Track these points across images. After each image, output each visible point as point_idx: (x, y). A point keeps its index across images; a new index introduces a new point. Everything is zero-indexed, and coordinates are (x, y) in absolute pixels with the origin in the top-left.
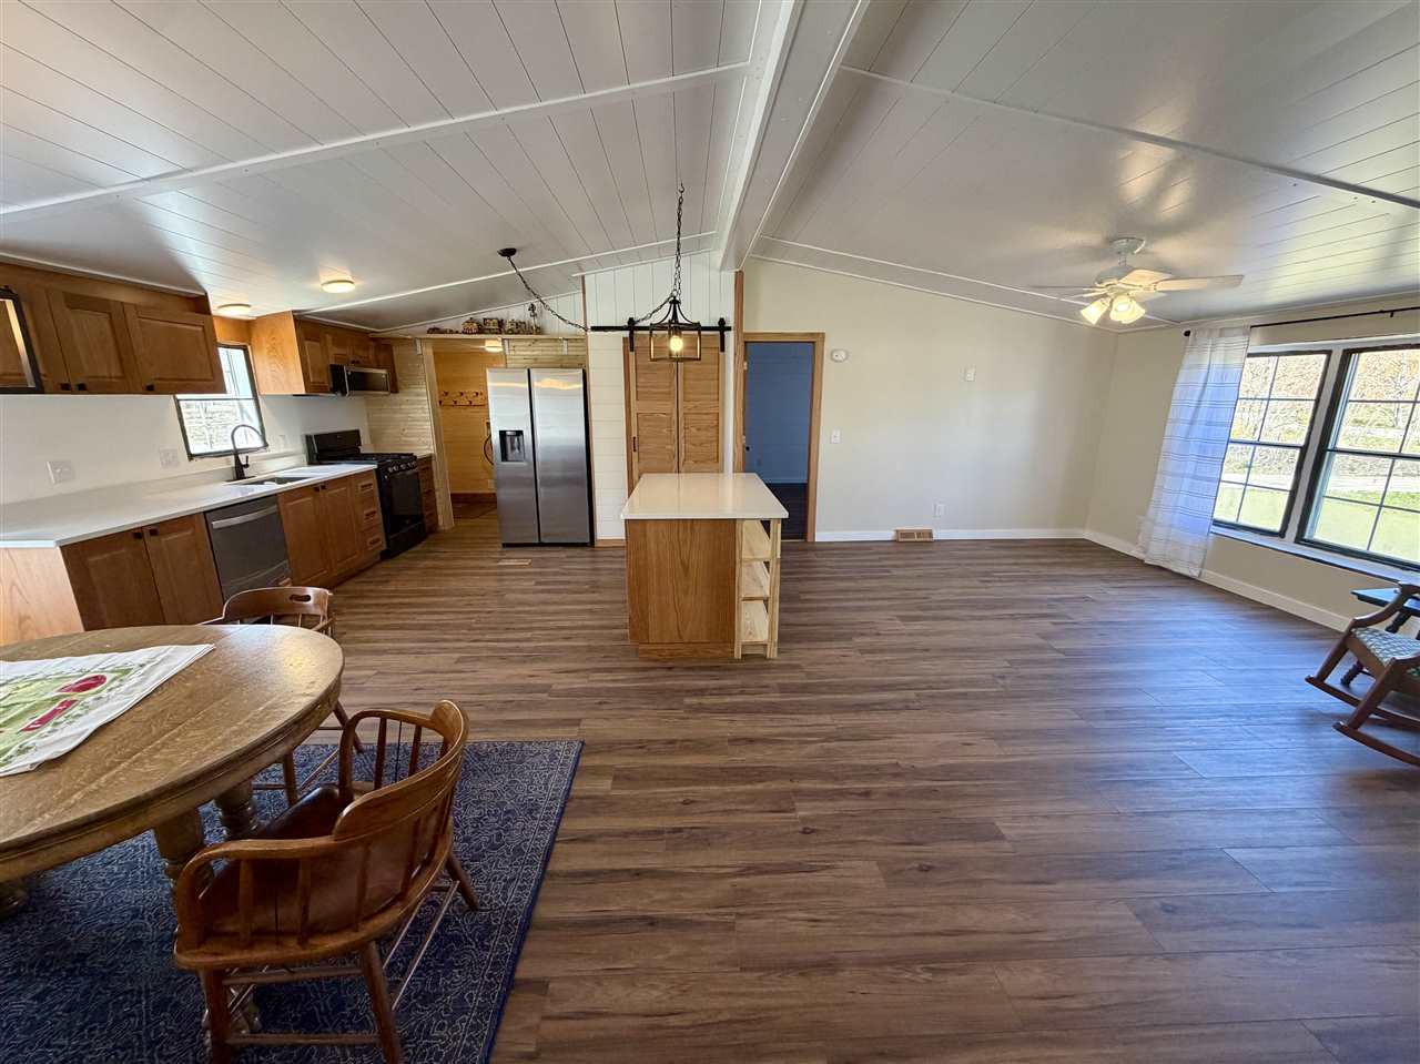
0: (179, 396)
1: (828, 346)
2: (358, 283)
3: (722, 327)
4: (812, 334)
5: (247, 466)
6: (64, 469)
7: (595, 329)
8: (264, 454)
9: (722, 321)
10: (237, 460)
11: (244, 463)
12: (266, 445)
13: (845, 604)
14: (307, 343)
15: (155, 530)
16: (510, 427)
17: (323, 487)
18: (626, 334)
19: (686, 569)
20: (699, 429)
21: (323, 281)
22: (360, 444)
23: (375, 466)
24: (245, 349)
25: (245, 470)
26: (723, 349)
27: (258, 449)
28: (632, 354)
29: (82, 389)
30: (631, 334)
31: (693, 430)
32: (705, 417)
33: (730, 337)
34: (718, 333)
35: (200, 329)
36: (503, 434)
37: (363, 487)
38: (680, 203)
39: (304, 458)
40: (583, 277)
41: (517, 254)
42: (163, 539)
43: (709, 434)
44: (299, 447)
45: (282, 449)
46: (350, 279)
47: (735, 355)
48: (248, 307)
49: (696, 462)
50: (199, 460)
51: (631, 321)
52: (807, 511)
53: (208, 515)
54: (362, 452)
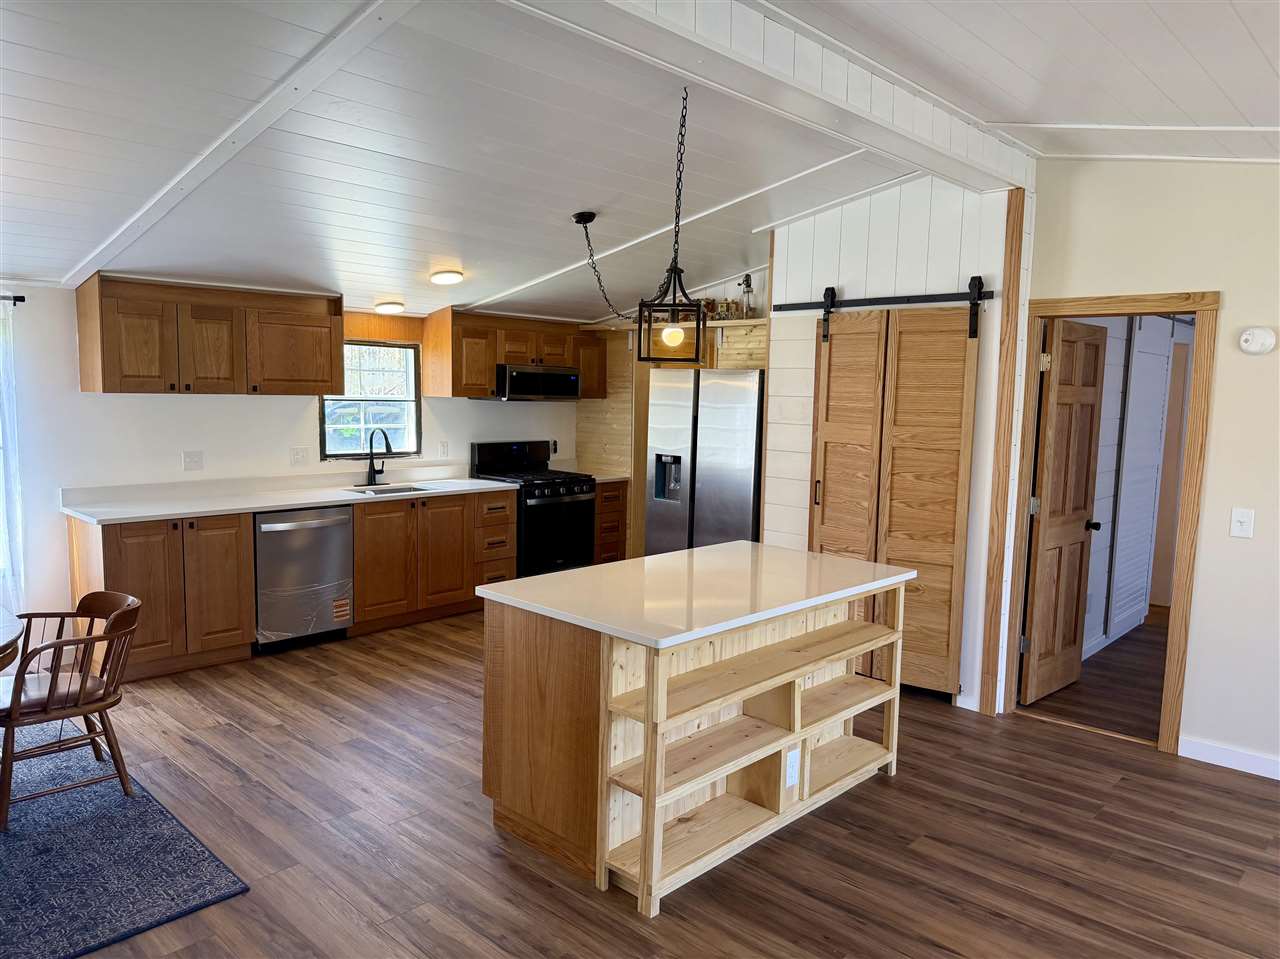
0: (325, 397)
1: (1228, 321)
2: (467, 274)
3: (978, 291)
4: (1188, 296)
5: (381, 472)
6: (194, 459)
7: (779, 308)
8: (414, 459)
9: (977, 283)
10: (372, 465)
11: (378, 467)
12: (418, 452)
15: (194, 523)
16: (669, 451)
17: (424, 504)
18: (820, 313)
20: (918, 477)
21: (432, 271)
22: (549, 459)
23: (516, 486)
24: (416, 348)
25: (377, 476)
26: (974, 332)
27: (410, 454)
28: (825, 346)
29: (188, 389)
30: (828, 312)
31: (910, 477)
32: (934, 455)
33: (993, 311)
34: (966, 304)
35: (327, 330)
36: (659, 457)
39: (467, 468)
40: (773, 233)
41: (596, 218)
42: (203, 533)
43: (940, 488)
44: (464, 457)
45: (440, 457)
46: (460, 270)
47: (1002, 343)
48: (402, 304)
49: (911, 537)
50: (333, 461)
51: (830, 293)
52: (1161, 676)
53: (257, 516)
54: (550, 468)
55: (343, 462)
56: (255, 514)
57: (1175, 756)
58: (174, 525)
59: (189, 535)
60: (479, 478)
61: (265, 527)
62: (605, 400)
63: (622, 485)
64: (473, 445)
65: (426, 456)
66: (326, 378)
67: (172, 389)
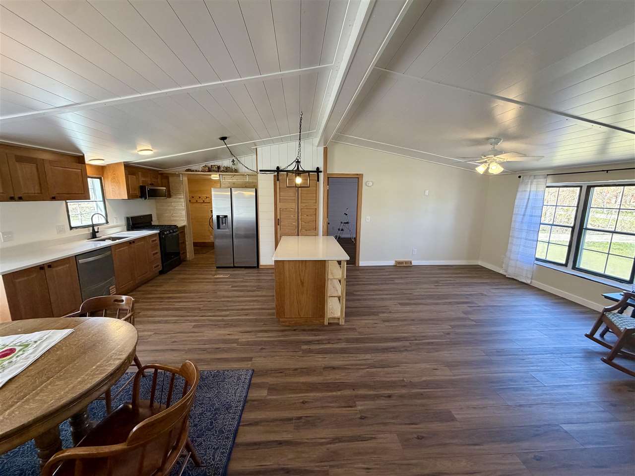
0: (67, 201)
1: (365, 180)
2: (155, 151)
3: (318, 171)
4: (357, 174)
5: (98, 232)
6: (8, 235)
7: (261, 171)
8: (106, 226)
9: (318, 168)
10: (93, 230)
11: (96, 230)
12: (107, 222)
13: (375, 297)
14: (129, 176)
15: (50, 265)
16: (222, 214)
17: (134, 242)
18: (275, 173)
19: (302, 283)
20: (307, 216)
21: (138, 150)
22: (152, 221)
23: (158, 232)
24: (100, 179)
25: (97, 234)
26: (318, 181)
27: (104, 224)
28: (278, 182)
29: (20, 199)
30: (278, 173)
31: (305, 216)
32: (310, 210)
33: (321, 175)
34: (316, 173)
35: (80, 171)
36: (218, 217)
37: (152, 241)
38: (301, 120)
39: (125, 228)
40: (256, 149)
41: (228, 139)
42: (54, 269)
43: (312, 218)
44: (123, 222)
45: (115, 224)
46: (151, 149)
47: (324, 183)
48: (103, 160)
49: (306, 230)
50: (75, 230)
51: (278, 168)
52: (355, 252)
53: (77, 257)
54: (153, 224)
55: (79, 229)
57: (359, 266)
58: (41, 267)
59: (48, 271)
61: (81, 261)
62: (169, 199)
63: (184, 227)
64: (128, 219)
65: (110, 224)
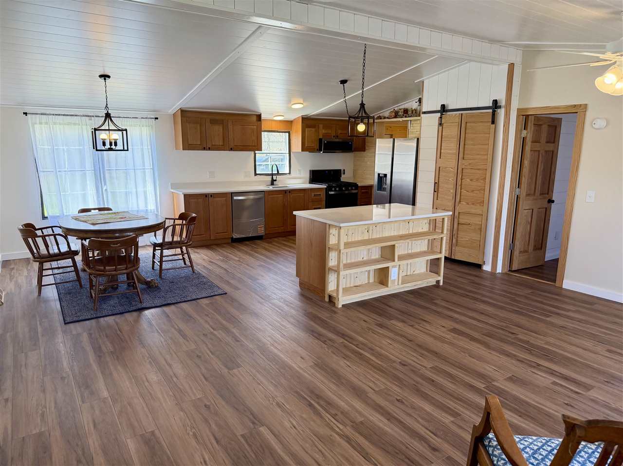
0: (256, 152)
1: (590, 115)
2: (305, 104)
3: (496, 105)
4: (575, 106)
5: (276, 180)
6: (212, 174)
7: (425, 113)
8: (288, 176)
9: (495, 102)
10: (272, 178)
11: (274, 178)
12: (290, 173)
14: (306, 129)
15: (212, 195)
16: (382, 172)
17: (290, 192)
18: (439, 115)
20: (471, 180)
21: (292, 103)
22: (341, 177)
23: (326, 187)
24: (289, 133)
25: (274, 182)
26: (493, 122)
27: (286, 174)
28: (441, 128)
29: (209, 149)
30: (442, 114)
31: (468, 180)
32: (478, 171)
33: (501, 113)
34: (491, 111)
35: (256, 127)
36: (379, 174)
37: (314, 195)
39: (308, 180)
40: (423, 82)
41: (348, 82)
42: (215, 199)
43: (479, 184)
44: (307, 176)
45: (298, 176)
46: (302, 103)
47: (504, 126)
48: (283, 116)
49: (468, 204)
50: (259, 176)
51: (443, 106)
53: (233, 194)
54: (341, 180)
55: (262, 176)
56: (232, 193)
57: (561, 288)
58: (206, 195)
59: (211, 199)
60: (312, 183)
61: (235, 198)
62: (366, 152)
63: (371, 187)
64: (310, 171)
65: (293, 174)
66: (256, 145)
67: (204, 149)
